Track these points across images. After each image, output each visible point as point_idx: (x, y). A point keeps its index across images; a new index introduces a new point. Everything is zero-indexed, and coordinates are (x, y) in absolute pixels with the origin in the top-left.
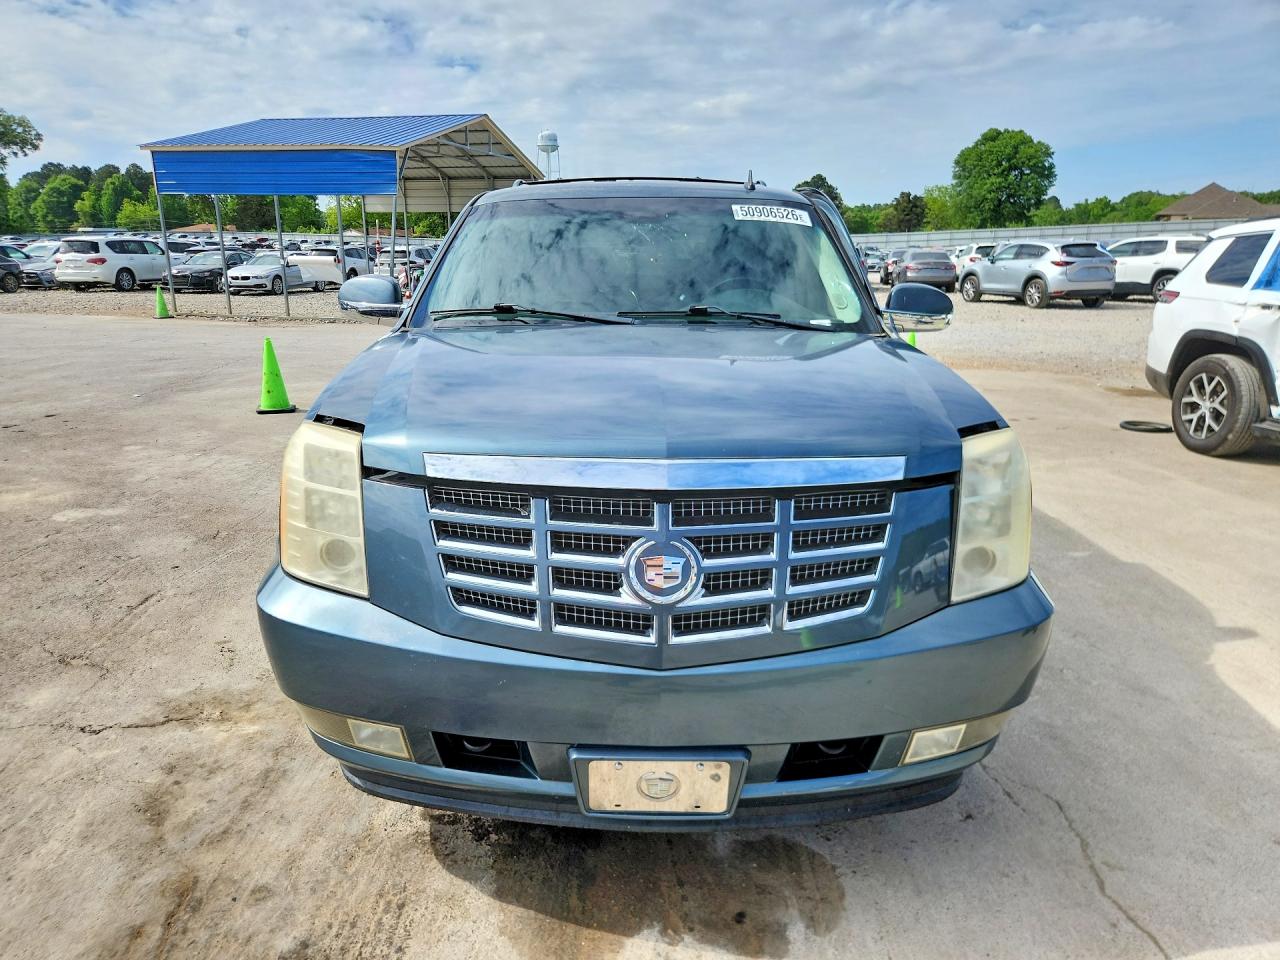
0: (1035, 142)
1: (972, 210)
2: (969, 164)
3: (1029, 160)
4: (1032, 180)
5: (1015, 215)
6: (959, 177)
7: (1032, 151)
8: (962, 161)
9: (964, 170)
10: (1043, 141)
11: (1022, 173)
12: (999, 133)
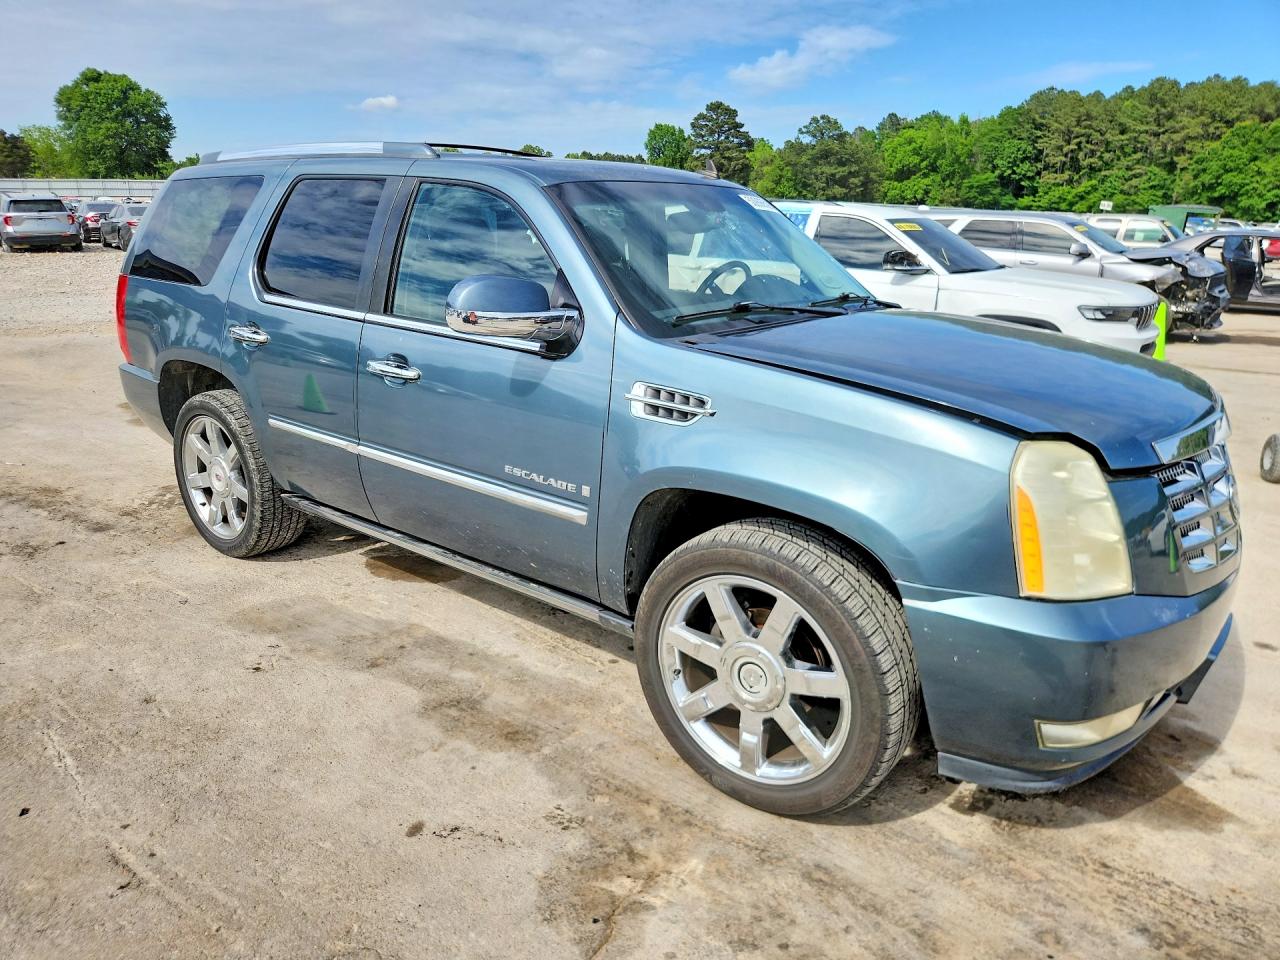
0: (143, 90)
1: (92, 156)
2: (72, 101)
3: (142, 107)
4: (151, 129)
5: (142, 165)
6: (66, 118)
7: (143, 99)
8: (64, 98)
9: (69, 110)
10: (151, 89)
11: (138, 122)
12: (100, 75)
